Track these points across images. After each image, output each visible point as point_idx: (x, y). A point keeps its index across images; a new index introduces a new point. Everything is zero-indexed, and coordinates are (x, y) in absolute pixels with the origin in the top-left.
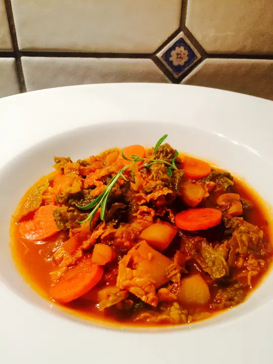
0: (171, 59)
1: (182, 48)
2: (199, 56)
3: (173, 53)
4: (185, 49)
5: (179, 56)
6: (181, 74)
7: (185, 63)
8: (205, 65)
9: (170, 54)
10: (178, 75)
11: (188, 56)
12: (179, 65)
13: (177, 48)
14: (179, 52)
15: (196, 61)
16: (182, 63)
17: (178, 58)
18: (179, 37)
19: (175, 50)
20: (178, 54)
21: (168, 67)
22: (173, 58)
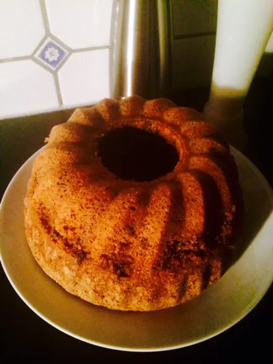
1: (53, 48)
2: (67, 52)
9: (44, 53)
10: (55, 67)
13: (49, 49)
16: (56, 59)
17: (51, 55)
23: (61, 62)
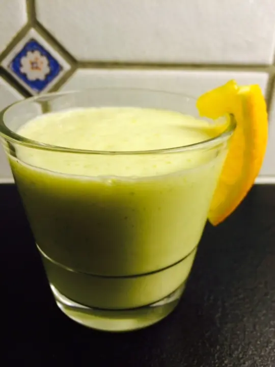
0: (23, 70)
3: (25, 62)
4: (42, 55)
5: (35, 65)
14: (34, 60)
19: (26, 56)
20: (32, 63)
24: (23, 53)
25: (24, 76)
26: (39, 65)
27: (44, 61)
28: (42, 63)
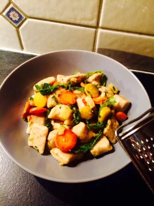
0: (10, 17)
1: (14, 12)
2: (24, 17)
3: (11, 14)
4: (16, 13)
5: (14, 16)
6: (18, 24)
7: (18, 19)
8: (29, 22)
9: (9, 14)
10: (17, 25)
11: (19, 16)
12: (16, 20)
13: (12, 12)
14: (14, 14)
15: (23, 19)
16: (17, 20)
17: (14, 17)
18: (11, 7)
19: (11, 12)
20: (13, 15)
21: (11, 21)
22: (11, 16)
23: (20, 23)
24: (9, 12)
25: (11, 19)
26: (16, 16)
27: (17, 14)
28: (16, 15)
